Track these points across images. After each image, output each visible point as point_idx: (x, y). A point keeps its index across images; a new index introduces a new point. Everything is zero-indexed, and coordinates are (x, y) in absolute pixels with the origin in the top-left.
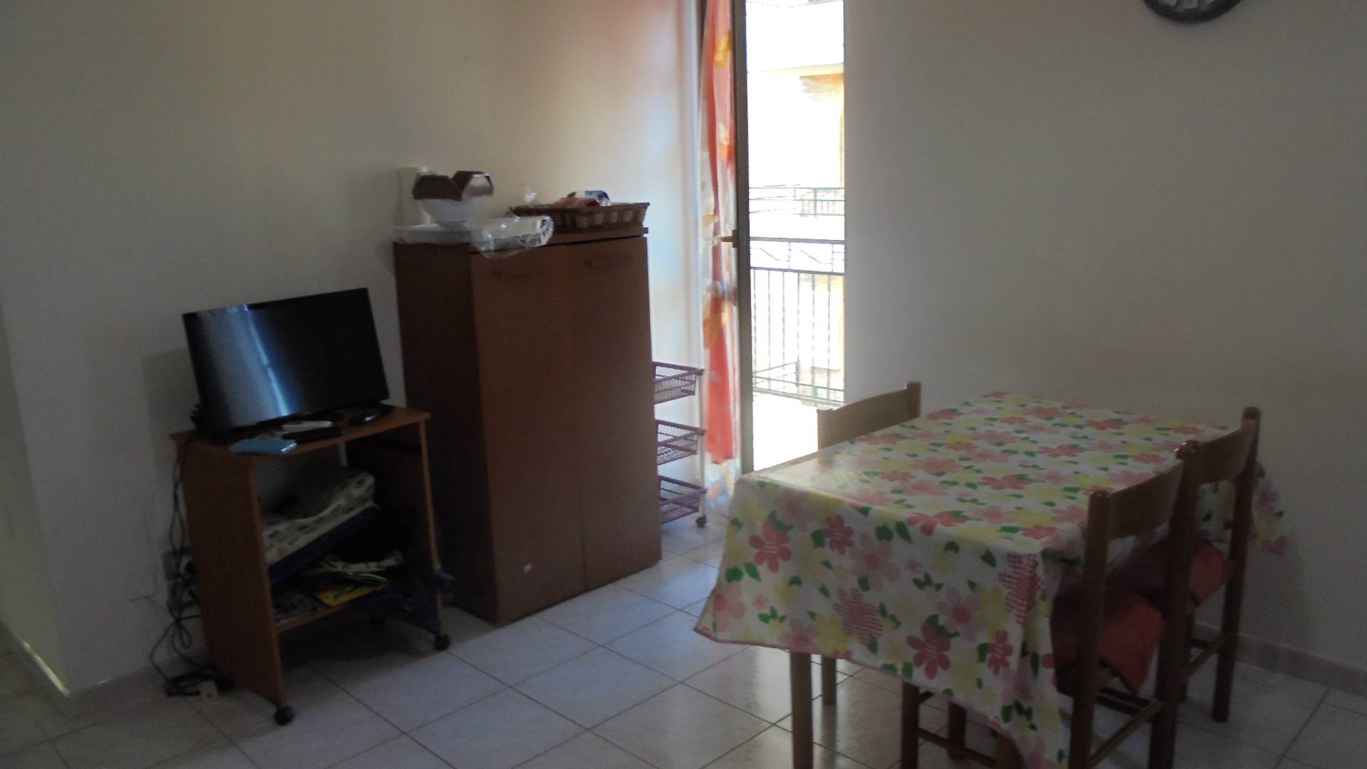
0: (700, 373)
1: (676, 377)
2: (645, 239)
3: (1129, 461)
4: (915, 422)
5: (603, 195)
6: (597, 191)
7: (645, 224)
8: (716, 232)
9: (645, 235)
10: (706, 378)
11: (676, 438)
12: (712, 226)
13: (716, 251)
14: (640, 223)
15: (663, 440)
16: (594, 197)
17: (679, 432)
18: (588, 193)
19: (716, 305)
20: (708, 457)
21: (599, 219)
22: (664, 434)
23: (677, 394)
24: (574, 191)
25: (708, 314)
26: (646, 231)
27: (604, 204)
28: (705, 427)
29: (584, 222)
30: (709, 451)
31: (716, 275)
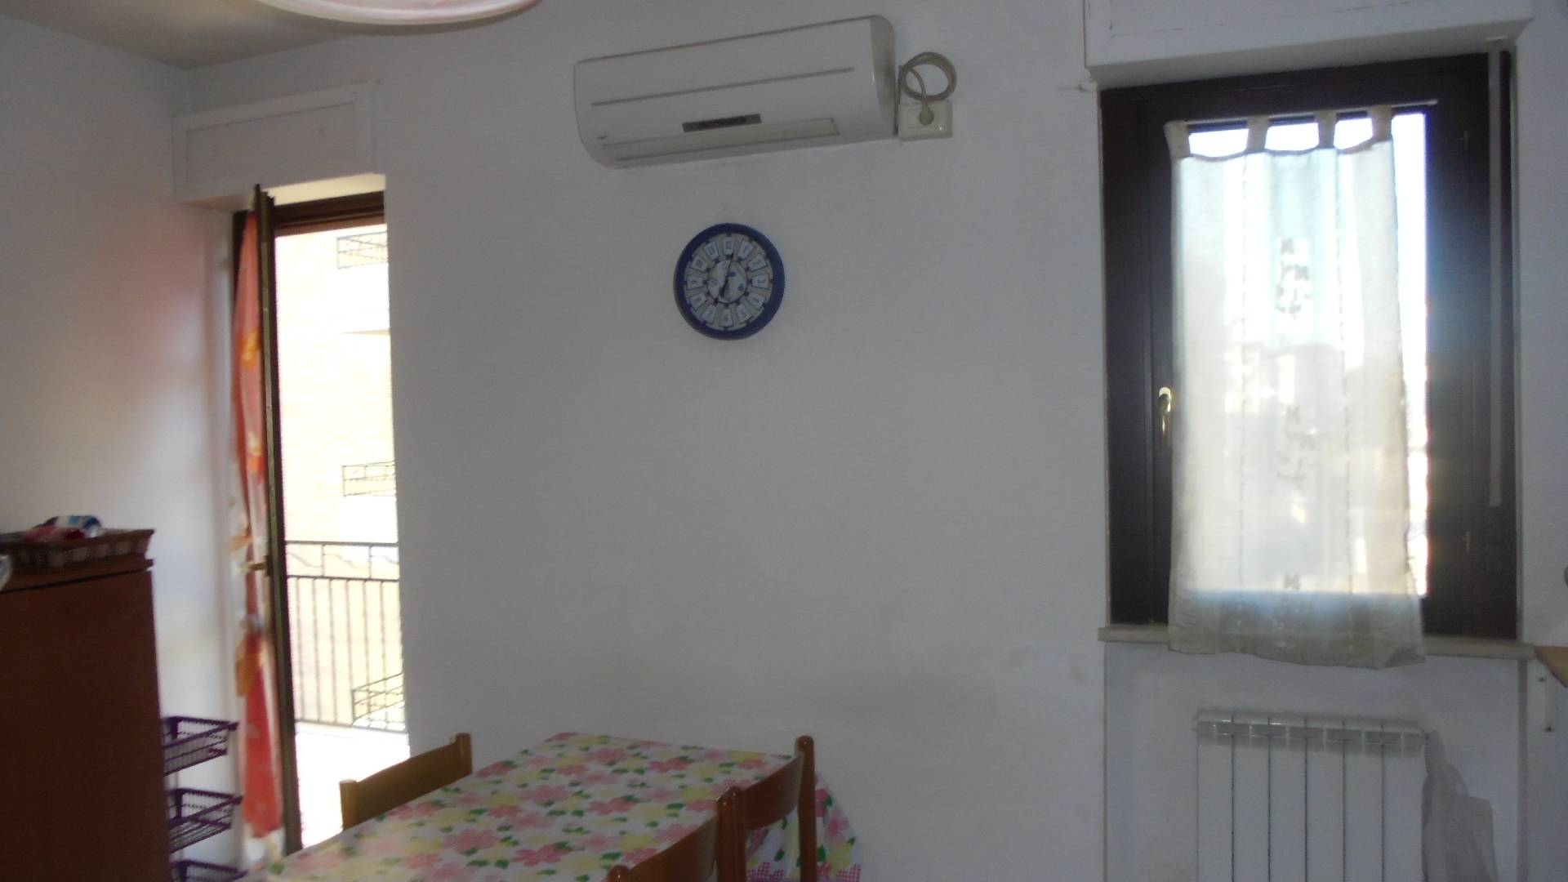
0: (233, 727)
1: (207, 734)
2: (150, 573)
3: (682, 811)
4: (461, 783)
5: (93, 522)
6: (86, 517)
7: (149, 555)
8: (250, 556)
9: (150, 569)
10: (242, 733)
11: (206, 811)
12: (244, 549)
13: (250, 580)
14: (142, 555)
15: (191, 814)
16: (79, 526)
17: (209, 802)
18: (74, 519)
19: (251, 644)
20: (248, 829)
21: (80, 554)
22: (192, 805)
23: (204, 756)
24: (55, 516)
25: (242, 655)
26: (150, 563)
27: (93, 533)
28: (242, 792)
29: (58, 560)
30: (249, 820)
31: (251, 608)
